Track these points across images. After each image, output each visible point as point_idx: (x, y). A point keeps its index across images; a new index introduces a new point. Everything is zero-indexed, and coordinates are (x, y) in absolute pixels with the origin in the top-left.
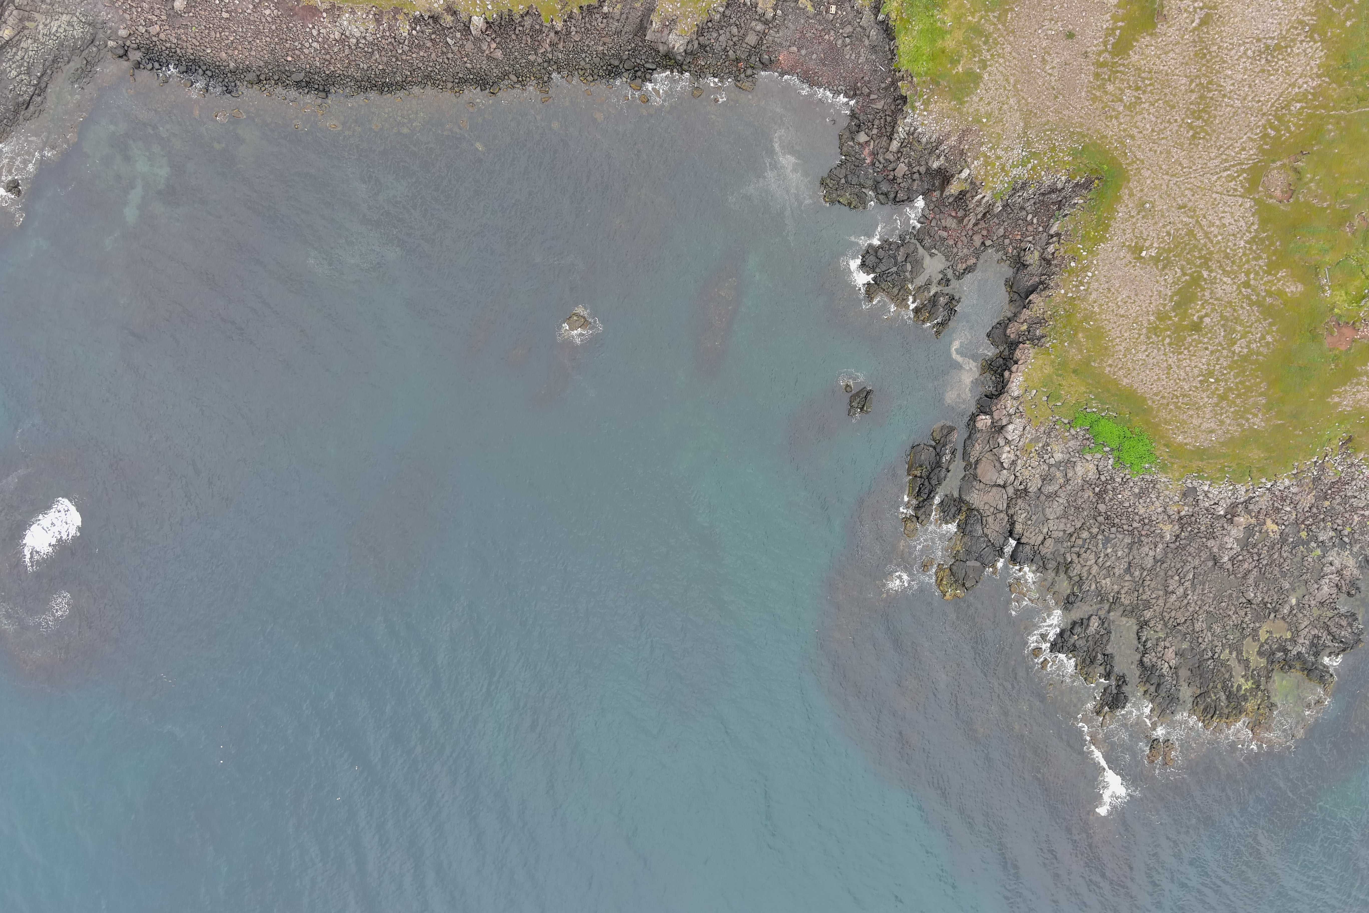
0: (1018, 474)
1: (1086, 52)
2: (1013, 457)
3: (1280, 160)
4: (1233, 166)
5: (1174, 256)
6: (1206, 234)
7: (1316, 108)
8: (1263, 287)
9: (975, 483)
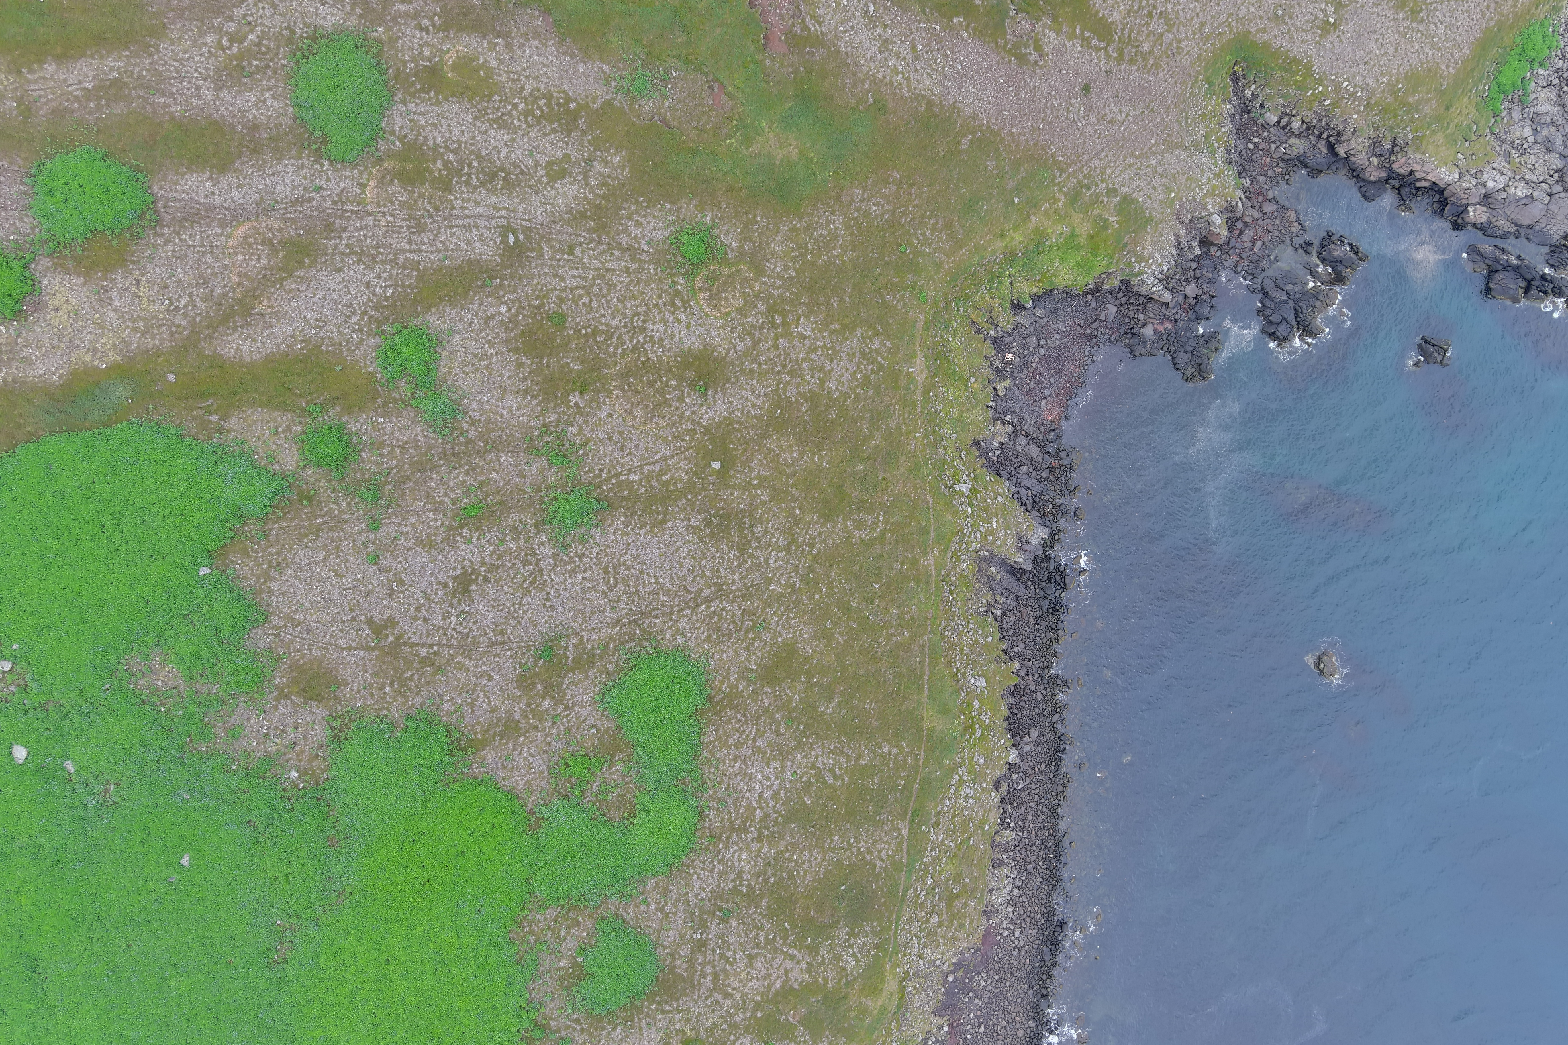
0: (1541, 179)
1: (1106, 72)
2: (1522, 184)
9: (1537, 228)
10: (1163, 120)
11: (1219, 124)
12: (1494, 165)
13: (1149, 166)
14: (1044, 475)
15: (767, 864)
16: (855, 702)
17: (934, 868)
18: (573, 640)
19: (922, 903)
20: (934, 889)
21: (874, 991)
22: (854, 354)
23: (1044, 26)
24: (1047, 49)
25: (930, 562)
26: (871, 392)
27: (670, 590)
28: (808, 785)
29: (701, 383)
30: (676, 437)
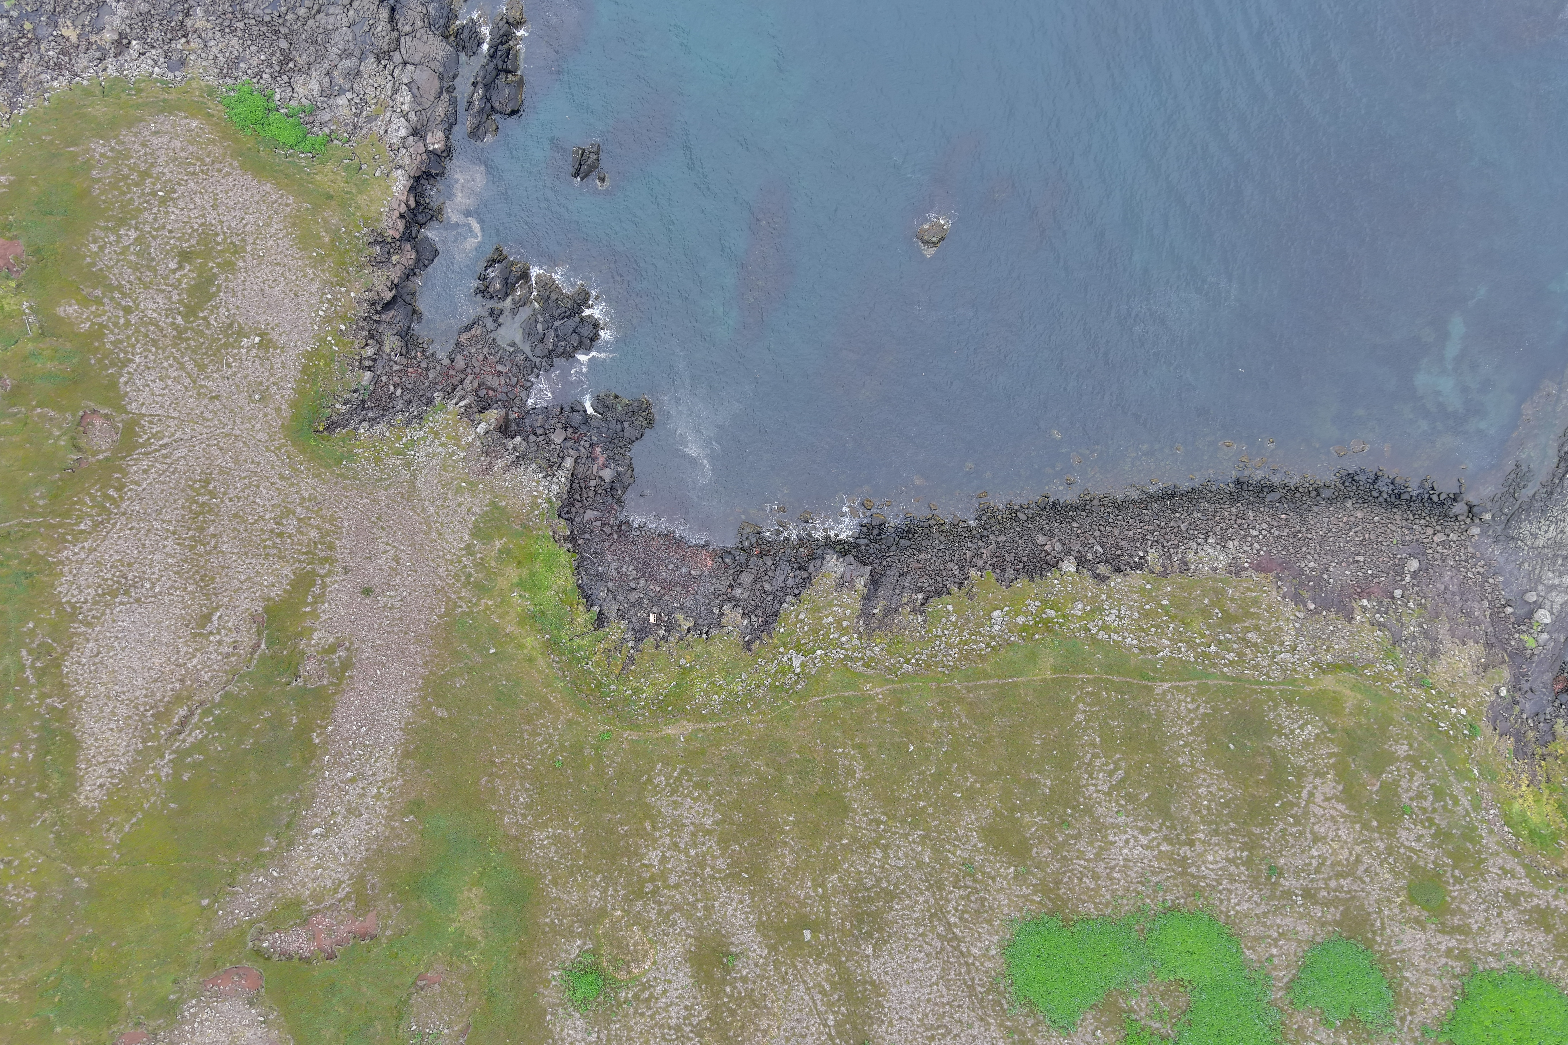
0: (390, 77)
1: (346, 573)
2: (397, 97)
3: (99, 461)
4: (156, 450)
5: (220, 340)
6: (182, 367)
7: (61, 526)
8: (107, 308)
9: (441, 69)
10: (387, 506)
11: (382, 439)
12: (382, 132)
13: (437, 514)
14: (770, 563)
15: (1216, 832)
16: (1036, 756)
17: (1199, 645)
19: (1238, 654)
20: (1220, 642)
21: (1336, 701)
22: (675, 802)
23: (308, 645)
24: (331, 640)
25: (879, 692)
26: (711, 779)
27: (943, 969)
28: (1130, 798)
29: (725, 960)
30: (785, 981)
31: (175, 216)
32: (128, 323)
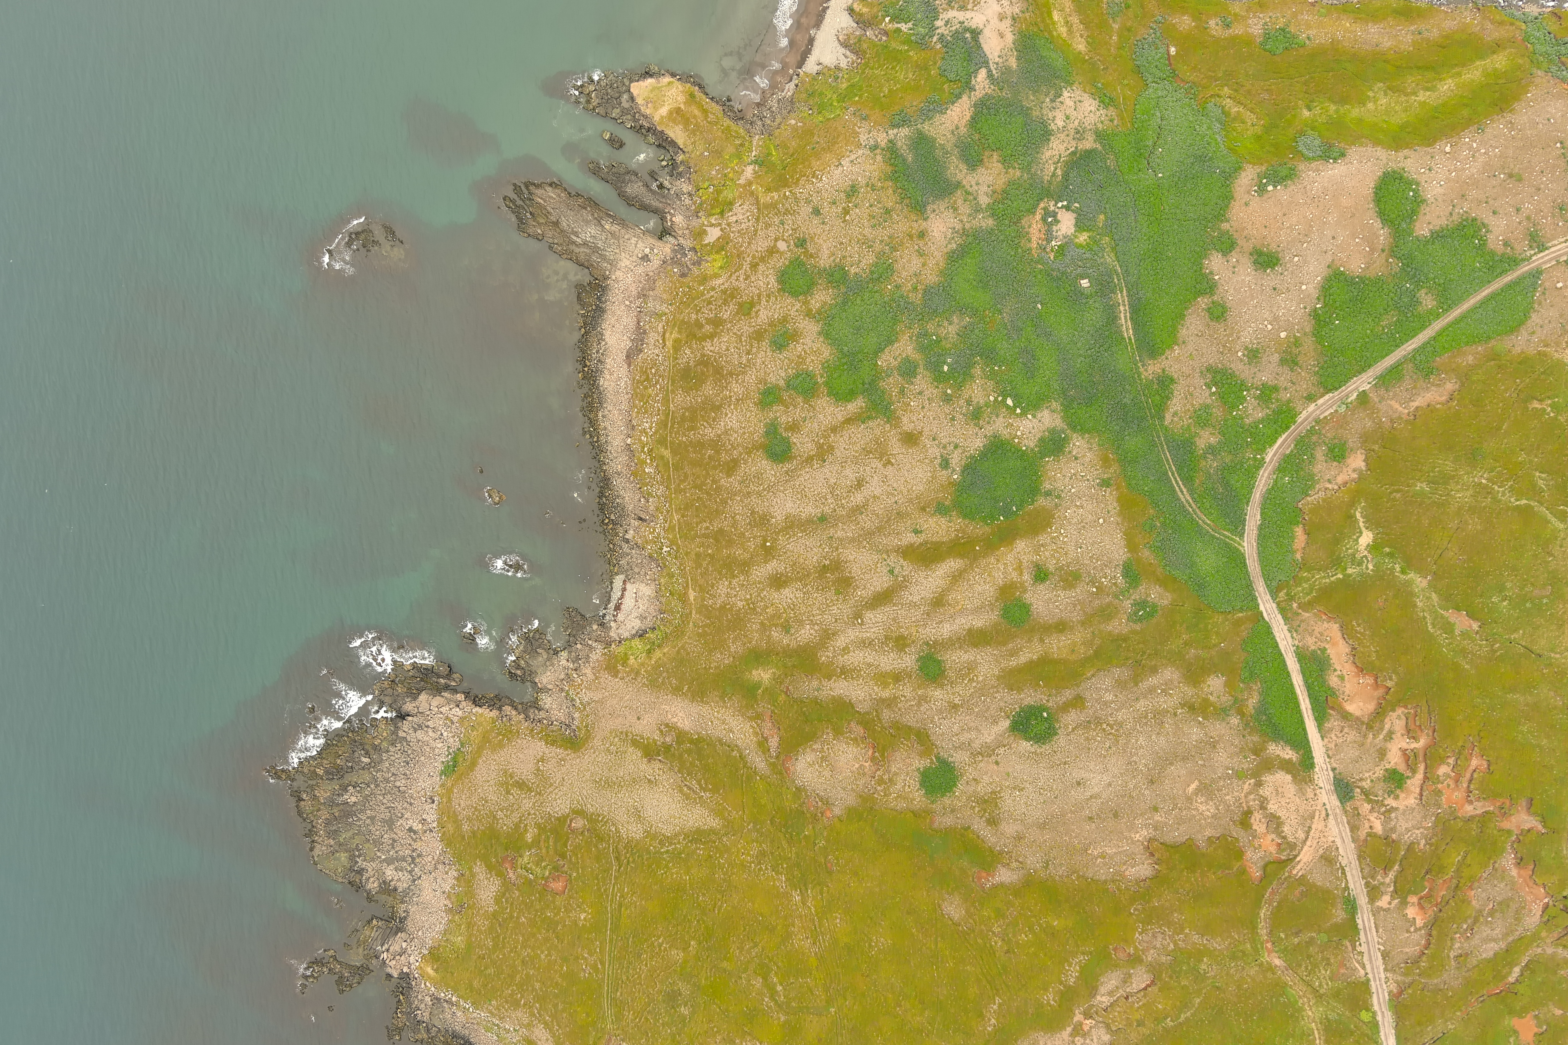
0: (435, 716)
1: (632, 727)
2: (443, 713)
3: (588, 824)
4: (584, 802)
5: (540, 778)
6: (551, 792)
7: (613, 838)
8: (529, 823)
9: (433, 696)
10: (605, 711)
12: (458, 718)
13: (608, 692)
15: (726, 388)
16: (699, 456)
18: (815, 467)
19: (660, 377)
21: (676, 341)
22: (719, 596)
23: (659, 741)
24: (657, 732)
25: (676, 517)
26: (710, 582)
27: (780, 492)
28: (714, 420)
29: (778, 576)
30: (785, 553)
31: (492, 797)
32: (534, 814)
